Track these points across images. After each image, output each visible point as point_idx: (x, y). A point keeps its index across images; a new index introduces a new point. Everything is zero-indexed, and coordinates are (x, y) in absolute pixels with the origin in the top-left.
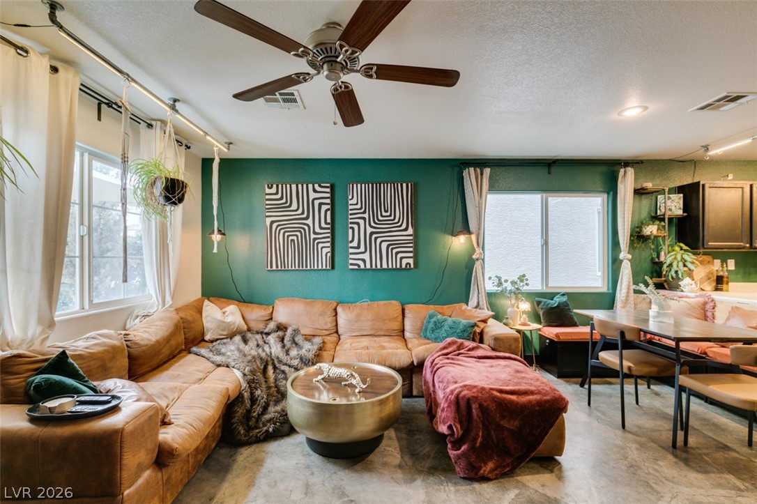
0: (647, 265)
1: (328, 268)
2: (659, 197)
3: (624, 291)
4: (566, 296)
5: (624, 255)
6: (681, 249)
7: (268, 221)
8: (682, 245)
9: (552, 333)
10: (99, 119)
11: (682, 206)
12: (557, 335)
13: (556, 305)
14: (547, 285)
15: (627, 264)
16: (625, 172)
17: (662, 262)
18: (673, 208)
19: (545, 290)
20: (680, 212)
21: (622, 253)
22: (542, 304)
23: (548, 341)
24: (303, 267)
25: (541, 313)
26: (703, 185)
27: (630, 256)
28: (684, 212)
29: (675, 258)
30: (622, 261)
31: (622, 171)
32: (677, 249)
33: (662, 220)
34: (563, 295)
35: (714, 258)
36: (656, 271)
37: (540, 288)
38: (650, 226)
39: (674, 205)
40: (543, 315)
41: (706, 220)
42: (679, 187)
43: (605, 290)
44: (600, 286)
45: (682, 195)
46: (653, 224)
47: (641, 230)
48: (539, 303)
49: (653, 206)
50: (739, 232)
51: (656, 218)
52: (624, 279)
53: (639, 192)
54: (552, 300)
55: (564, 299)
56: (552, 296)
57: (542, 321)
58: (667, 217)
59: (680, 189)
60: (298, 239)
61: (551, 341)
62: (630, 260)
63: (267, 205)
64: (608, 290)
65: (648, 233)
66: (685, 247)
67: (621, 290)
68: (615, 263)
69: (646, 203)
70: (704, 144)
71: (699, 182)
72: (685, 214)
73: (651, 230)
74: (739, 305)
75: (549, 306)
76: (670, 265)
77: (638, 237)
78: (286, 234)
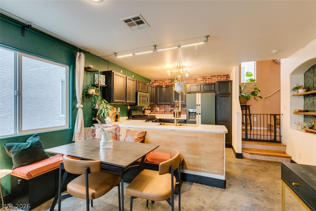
0: (90, 111)
2: (95, 75)
3: (79, 127)
4: (39, 137)
5: (79, 105)
6: (105, 103)
8: (105, 100)
9: (23, 174)
11: (105, 81)
12: (29, 174)
13: (29, 146)
14: (20, 130)
15: (81, 110)
16: (80, 55)
17: (97, 109)
18: (101, 82)
19: (18, 134)
20: (104, 84)
21: (78, 104)
22: (14, 148)
23: (19, 181)
25: (12, 156)
26: (113, 73)
27: (82, 106)
28: (106, 84)
29: (103, 107)
30: (78, 109)
31: (78, 54)
32: (103, 102)
33: (97, 87)
34: (36, 136)
35: (114, 107)
36: (94, 114)
37: (13, 133)
38: (92, 89)
39: (101, 80)
40: (14, 158)
41: (114, 89)
42: (103, 72)
43: (67, 127)
44: (65, 125)
45: (105, 76)
46: (93, 89)
47: (87, 91)
48: (9, 148)
49: (93, 79)
50: (123, 96)
51: (94, 86)
52: (79, 120)
53: (87, 70)
54: (25, 142)
55: (37, 139)
56: (24, 139)
57: (14, 163)
58: (99, 85)
59: (104, 73)
61: (23, 180)
62: (82, 108)
64: (69, 127)
65: (91, 93)
66: (106, 102)
67: (77, 126)
68: (74, 110)
69: (89, 76)
70: (115, 52)
71: (111, 71)
72: (106, 85)
73: (92, 91)
74: (129, 129)
75: (22, 148)
76: (101, 111)
77: (86, 95)
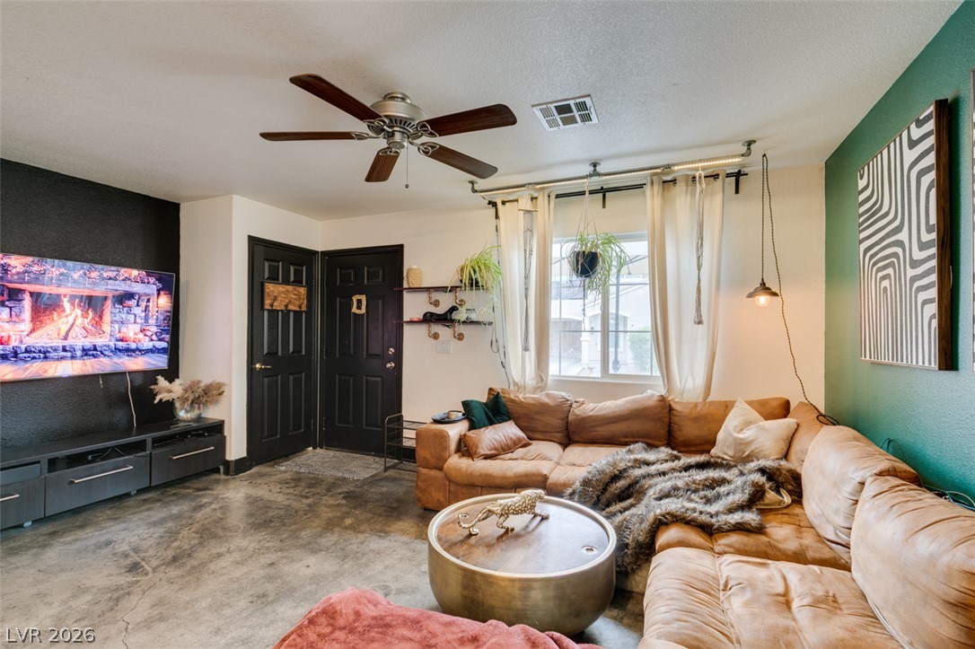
1: (933, 365)
10: (604, 206)
24: (897, 360)
60: (891, 285)
63: (861, 216)
78: (880, 275)
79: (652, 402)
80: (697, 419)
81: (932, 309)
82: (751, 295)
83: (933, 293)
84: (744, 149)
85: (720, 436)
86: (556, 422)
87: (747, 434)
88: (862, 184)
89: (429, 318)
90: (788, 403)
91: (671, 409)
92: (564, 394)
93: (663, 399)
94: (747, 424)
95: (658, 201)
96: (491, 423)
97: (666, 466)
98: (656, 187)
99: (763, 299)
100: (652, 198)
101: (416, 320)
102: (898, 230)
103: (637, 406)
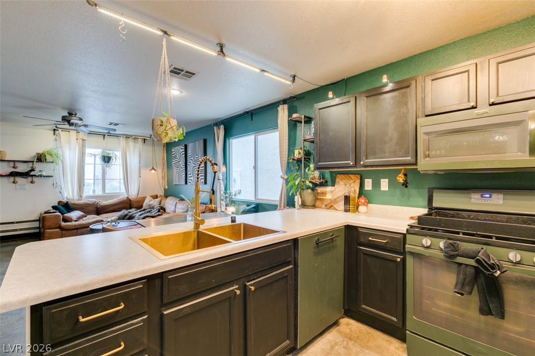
1: (184, 183)
7: (173, 163)
10: (104, 139)
24: (179, 183)
60: (178, 171)
63: (173, 157)
78: (176, 168)
79: (125, 199)
80: (138, 202)
81: (184, 175)
82: (150, 170)
83: (184, 173)
84: (150, 136)
85: (144, 204)
86: (93, 209)
87: (151, 203)
88: (173, 151)
89: (13, 174)
90: (157, 196)
91: (130, 200)
92: (94, 200)
93: (128, 198)
94: (151, 201)
95: (125, 142)
96: (69, 212)
97: (136, 212)
98: (124, 138)
99: (153, 171)
100: (122, 141)
101: (4, 174)
102: (179, 162)
103: (121, 200)
